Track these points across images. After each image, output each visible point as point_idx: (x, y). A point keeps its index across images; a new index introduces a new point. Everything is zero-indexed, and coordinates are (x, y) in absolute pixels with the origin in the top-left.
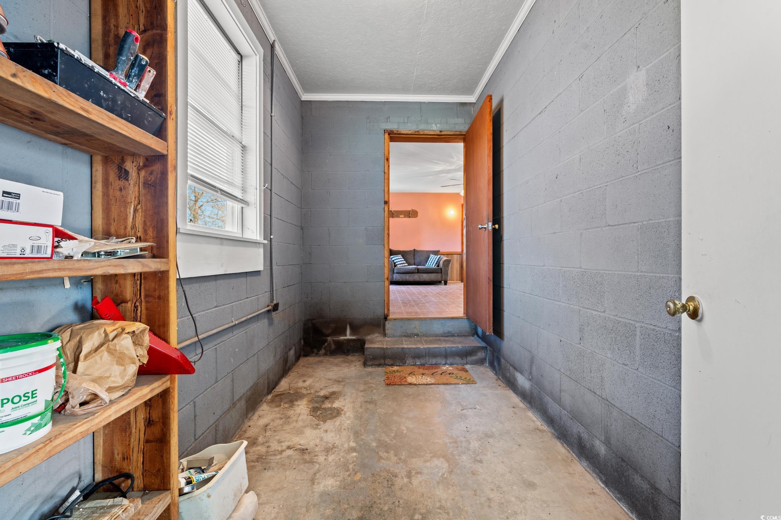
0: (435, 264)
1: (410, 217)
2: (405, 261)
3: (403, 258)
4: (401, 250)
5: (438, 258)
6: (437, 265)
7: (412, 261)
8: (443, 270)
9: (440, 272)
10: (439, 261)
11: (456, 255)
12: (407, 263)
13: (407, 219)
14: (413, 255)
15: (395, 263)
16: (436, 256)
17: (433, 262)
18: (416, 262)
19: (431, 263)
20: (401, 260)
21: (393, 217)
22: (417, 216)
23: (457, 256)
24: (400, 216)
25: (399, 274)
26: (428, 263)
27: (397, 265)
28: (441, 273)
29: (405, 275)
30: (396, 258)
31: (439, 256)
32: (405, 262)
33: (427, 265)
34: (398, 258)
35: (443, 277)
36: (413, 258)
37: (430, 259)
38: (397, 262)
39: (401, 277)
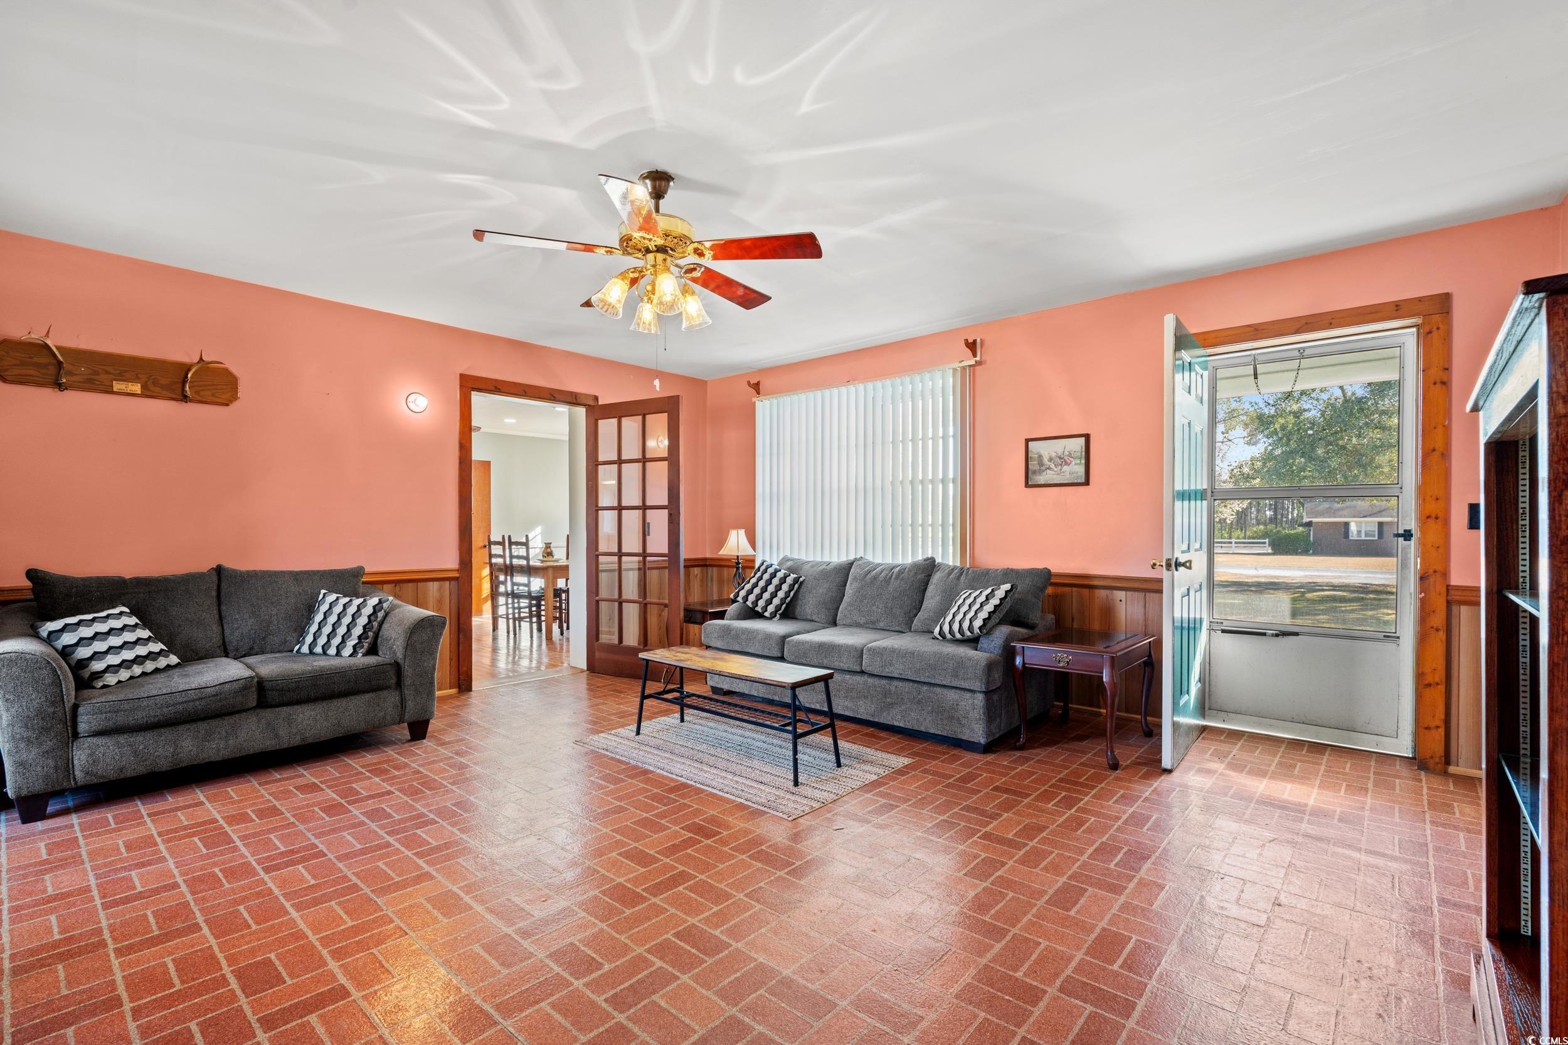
0: (352, 642)
1: (185, 398)
2: (157, 637)
3: (146, 623)
4: (128, 576)
5: (368, 610)
6: (366, 645)
7: (209, 635)
8: (408, 671)
9: (393, 681)
10: (375, 624)
11: (436, 584)
12: (171, 649)
13: (162, 409)
14: (211, 601)
15: (83, 663)
16: (358, 601)
17: (342, 630)
18: (234, 637)
19: (330, 636)
20: (129, 637)
21: (60, 387)
22: (234, 397)
23: (440, 588)
24: (117, 386)
25: (122, 739)
26: (309, 639)
27: (98, 675)
28: (399, 685)
29: (167, 734)
30: (86, 632)
31: (374, 601)
32: (156, 647)
33: (305, 649)
34: (102, 628)
35: (410, 704)
36: (211, 617)
37: (319, 617)
38: (96, 656)
39: (136, 753)
